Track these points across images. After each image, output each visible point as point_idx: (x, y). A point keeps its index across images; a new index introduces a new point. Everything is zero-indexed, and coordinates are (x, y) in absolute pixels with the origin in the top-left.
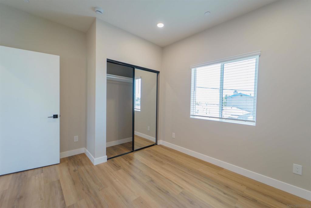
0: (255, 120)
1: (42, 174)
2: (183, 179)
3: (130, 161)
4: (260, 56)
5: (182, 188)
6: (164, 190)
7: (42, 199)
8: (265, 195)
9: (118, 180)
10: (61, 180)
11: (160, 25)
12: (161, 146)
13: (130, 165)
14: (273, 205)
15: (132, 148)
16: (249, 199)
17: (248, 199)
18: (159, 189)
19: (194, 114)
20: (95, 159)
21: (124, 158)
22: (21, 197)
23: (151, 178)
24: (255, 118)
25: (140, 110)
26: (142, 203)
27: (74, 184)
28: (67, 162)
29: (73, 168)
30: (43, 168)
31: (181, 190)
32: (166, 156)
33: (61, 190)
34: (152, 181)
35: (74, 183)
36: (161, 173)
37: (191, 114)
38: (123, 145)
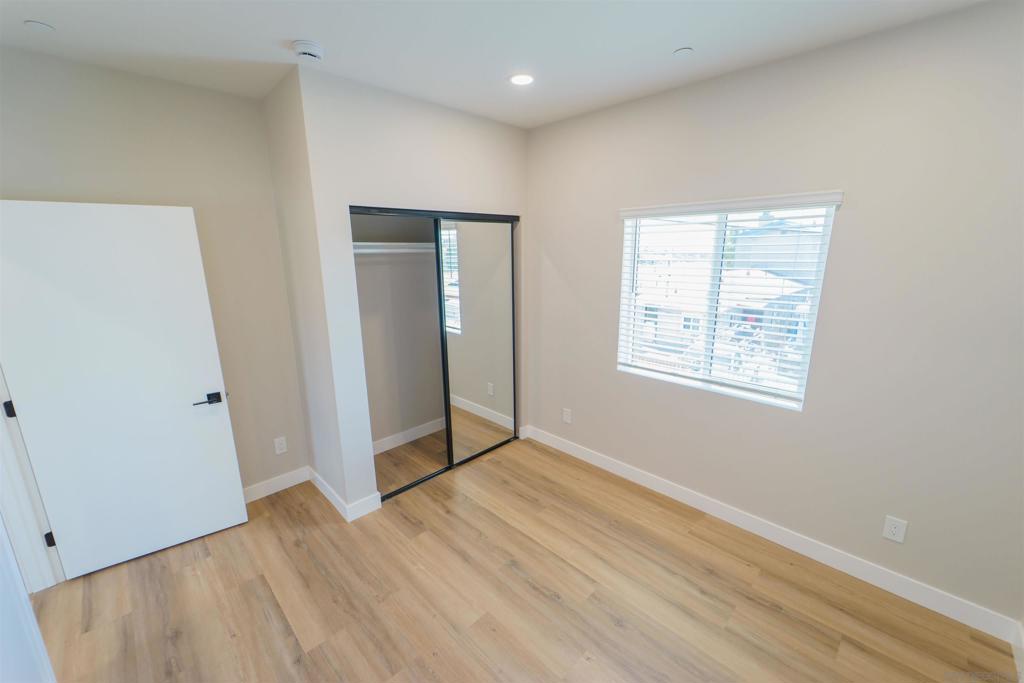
0: (802, 397)
1: (209, 559)
2: (596, 555)
3: (447, 503)
4: (838, 207)
5: (594, 581)
6: (549, 590)
7: (234, 635)
8: (804, 590)
9: (422, 568)
10: (267, 575)
11: (522, 80)
12: (529, 442)
13: (447, 516)
14: (818, 619)
15: (446, 455)
16: (764, 606)
17: (759, 604)
18: (535, 588)
19: (629, 362)
20: (347, 507)
21: (428, 495)
22: (177, 635)
23: (511, 555)
24: (803, 390)
25: (459, 332)
26: (494, 630)
27: (308, 586)
28: (267, 514)
29: (290, 536)
30: (206, 539)
31: (591, 589)
32: (545, 478)
33: (278, 605)
34: (514, 563)
35: (306, 582)
36: (535, 538)
37: (620, 360)
38: (416, 445)
